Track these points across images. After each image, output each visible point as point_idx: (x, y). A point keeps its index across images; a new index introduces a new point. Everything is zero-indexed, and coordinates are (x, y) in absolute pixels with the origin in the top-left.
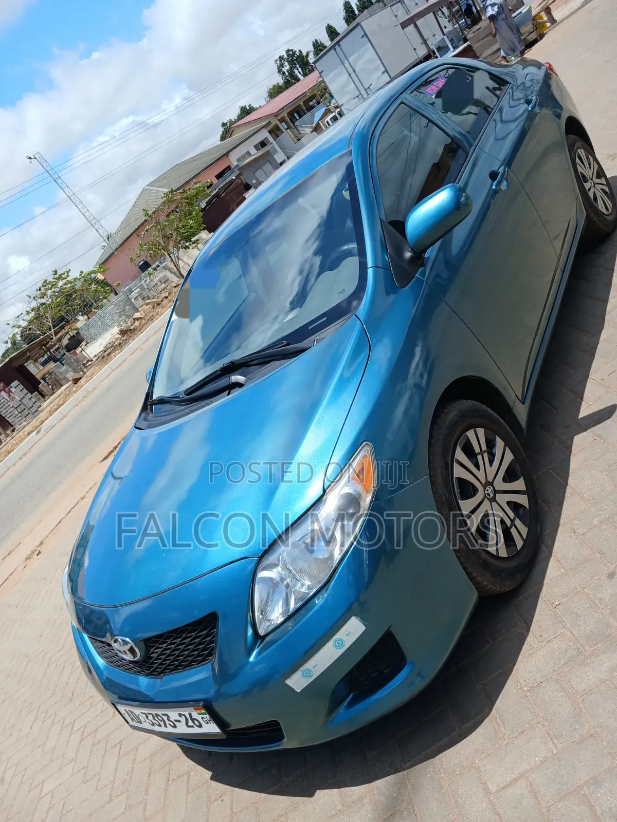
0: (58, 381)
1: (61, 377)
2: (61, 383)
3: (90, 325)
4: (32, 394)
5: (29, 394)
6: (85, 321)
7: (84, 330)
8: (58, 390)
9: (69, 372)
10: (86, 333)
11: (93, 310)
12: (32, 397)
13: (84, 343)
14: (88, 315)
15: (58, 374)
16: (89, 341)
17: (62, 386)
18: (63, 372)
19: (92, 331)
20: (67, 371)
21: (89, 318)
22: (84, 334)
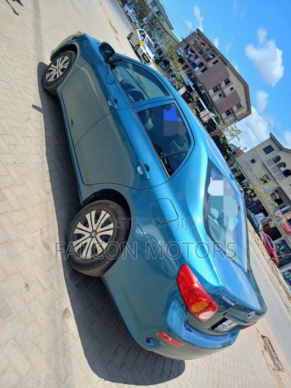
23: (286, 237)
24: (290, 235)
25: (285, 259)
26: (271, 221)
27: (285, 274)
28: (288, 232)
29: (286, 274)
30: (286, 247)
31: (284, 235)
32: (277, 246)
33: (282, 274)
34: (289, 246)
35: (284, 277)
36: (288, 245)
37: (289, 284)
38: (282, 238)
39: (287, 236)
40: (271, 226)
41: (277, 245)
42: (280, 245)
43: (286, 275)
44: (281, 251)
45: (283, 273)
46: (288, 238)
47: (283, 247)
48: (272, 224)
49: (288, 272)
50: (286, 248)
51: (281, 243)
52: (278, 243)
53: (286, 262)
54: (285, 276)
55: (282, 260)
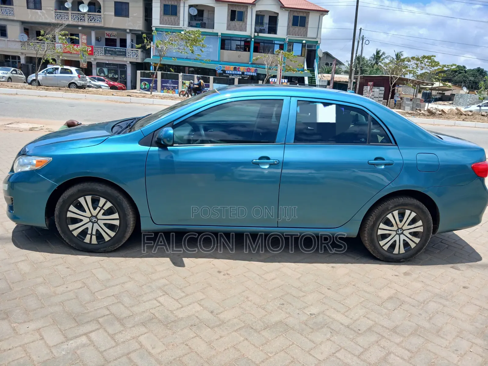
0: (400, 105)
1: (404, 105)
2: (401, 107)
3: (463, 97)
4: (383, 99)
5: (383, 98)
6: (466, 93)
7: (458, 96)
8: (397, 109)
9: (409, 106)
10: (457, 99)
11: (475, 91)
12: (382, 101)
13: (451, 102)
14: (470, 92)
15: (404, 102)
16: (454, 103)
17: (400, 109)
18: (406, 103)
19: (461, 100)
20: (408, 105)
21: (468, 93)
22: (456, 98)
23: (95, 59)
24: (94, 53)
25: (119, 76)
26: (80, 63)
27: (143, 87)
28: (91, 52)
29: (143, 85)
30: (106, 66)
31: (92, 59)
32: (101, 75)
33: (141, 90)
34: (107, 62)
35: (146, 90)
36: (105, 63)
37: (155, 90)
38: (94, 63)
39: (94, 57)
40: (85, 67)
41: (99, 74)
42: (101, 71)
43: (145, 86)
44: (108, 74)
45: (141, 88)
46: (98, 57)
47: (105, 70)
48: (84, 64)
49: (143, 83)
50: (109, 67)
51: (99, 69)
52: (98, 72)
53: (124, 78)
54: (145, 88)
55: (120, 80)
